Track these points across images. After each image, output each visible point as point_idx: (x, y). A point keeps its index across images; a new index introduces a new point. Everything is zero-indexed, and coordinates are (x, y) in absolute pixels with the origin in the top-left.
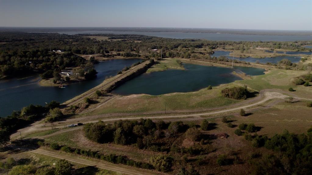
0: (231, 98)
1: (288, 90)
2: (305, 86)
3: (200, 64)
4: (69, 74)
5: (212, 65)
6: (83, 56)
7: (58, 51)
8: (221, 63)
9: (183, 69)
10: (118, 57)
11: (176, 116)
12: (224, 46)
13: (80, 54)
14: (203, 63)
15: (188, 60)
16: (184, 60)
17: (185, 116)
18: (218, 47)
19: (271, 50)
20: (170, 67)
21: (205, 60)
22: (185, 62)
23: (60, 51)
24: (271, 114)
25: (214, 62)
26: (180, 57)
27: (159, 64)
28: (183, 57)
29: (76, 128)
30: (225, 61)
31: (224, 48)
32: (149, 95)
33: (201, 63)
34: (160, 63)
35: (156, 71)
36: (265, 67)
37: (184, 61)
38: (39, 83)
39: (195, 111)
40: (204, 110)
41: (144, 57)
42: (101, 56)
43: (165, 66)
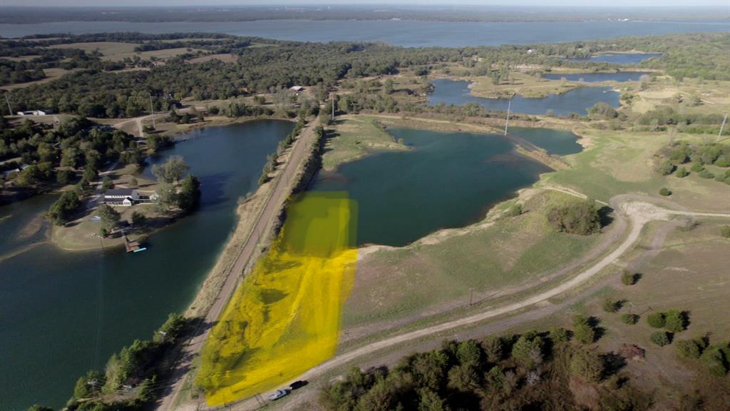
0: (573, 232)
1: (657, 193)
2: (678, 176)
3: (429, 129)
4: (128, 198)
5: (457, 130)
6: (118, 124)
7: (35, 113)
8: (474, 122)
9: (402, 147)
10: (214, 118)
11: (501, 311)
12: (444, 65)
13: (105, 116)
14: (437, 125)
15: (398, 117)
16: (387, 119)
17: (517, 306)
18: (431, 68)
19: (547, 71)
20: (370, 145)
21: (434, 114)
22: (393, 123)
23: (42, 113)
24: (673, 269)
25: (459, 121)
26: (374, 110)
27: (338, 138)
28: (382, 111)
29: (293, 401)
30: (482, 116)
31: (448, 72)
32: (390, 248)
33: (431, 125)
34: (339, 135)
35: (345, 160)
36: (571, 125)
37: (390, 122)
38: (53, 240)
39: (528, 286)
40: (544, 279)
41: (285, 114)
42: (167, 120)
43: (358, 143)
